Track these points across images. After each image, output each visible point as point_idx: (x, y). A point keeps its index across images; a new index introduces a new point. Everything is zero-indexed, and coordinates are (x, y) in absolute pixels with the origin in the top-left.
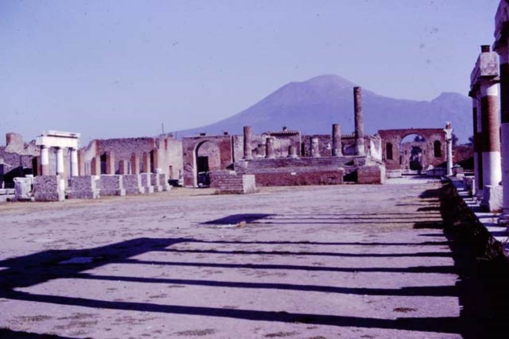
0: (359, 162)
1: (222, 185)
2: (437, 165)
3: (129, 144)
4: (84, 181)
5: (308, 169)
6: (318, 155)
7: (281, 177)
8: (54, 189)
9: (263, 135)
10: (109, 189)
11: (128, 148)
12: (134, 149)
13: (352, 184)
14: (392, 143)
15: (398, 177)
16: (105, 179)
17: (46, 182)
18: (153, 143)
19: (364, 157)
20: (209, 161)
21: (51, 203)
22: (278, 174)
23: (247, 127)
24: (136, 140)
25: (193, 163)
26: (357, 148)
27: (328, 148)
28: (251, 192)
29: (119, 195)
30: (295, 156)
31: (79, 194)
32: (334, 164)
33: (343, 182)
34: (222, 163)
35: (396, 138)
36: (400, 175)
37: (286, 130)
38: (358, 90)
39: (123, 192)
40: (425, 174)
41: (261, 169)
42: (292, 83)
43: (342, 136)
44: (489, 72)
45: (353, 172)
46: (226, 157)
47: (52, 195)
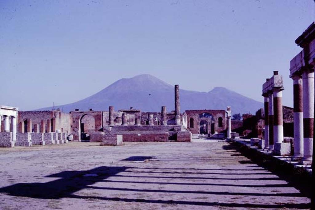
0: (178, 129)
1: (105, 140)
2: (220, 131)
3: (38, 115)
4: (23, 136)
5: (148, 132)
6: (153, 125)
7: (132, 137)
8: (8, 140)
9: (119, 112)
10: (36, 141)
11: (37, 117)
12: (41, 118)
13: (173, 142)
14: (194, 118)
15: (197, 138)
16: (34, 135)
17: (4, 135)
18: (53, 114)
19: (180, 126)
20: (84, 126)
21: (7, 148)
22: (130, 135)
23: (111, 107)
24: (42, 112)
25: (78, 127)
26: (176, 121)
27: (156, 121)
28: (121, 145)
29: (42, 145)
30: (139, 124)
31: (20, 143)
32: (162, 130)
33: (168, 141)
34: (96, 127)
35: (196, 115)
36: (198, 137)
37: (132, 109)
38: (178, 87)
39: (44, 143)
40: (213, 137)
41: (120, 132)
42: (123, 79)
43: (167, 113)
44: (279, 85)
45: (174, 135)
46: (98, 124)
47: (7, 143)
